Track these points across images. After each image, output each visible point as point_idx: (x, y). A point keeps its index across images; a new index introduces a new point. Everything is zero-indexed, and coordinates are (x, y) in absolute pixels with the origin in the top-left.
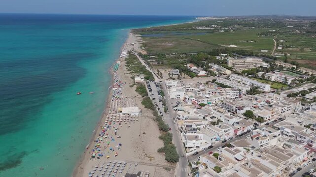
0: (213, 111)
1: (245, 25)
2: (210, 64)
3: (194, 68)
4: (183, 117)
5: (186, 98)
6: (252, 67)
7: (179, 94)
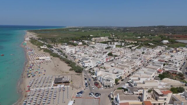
0: (93, 54)
1: (94, 29)
2: (83, 41)
3: (75, 42)
4: (78, 57)
5: (77, 51)
6: (104, 41)
7: (72, 50)
